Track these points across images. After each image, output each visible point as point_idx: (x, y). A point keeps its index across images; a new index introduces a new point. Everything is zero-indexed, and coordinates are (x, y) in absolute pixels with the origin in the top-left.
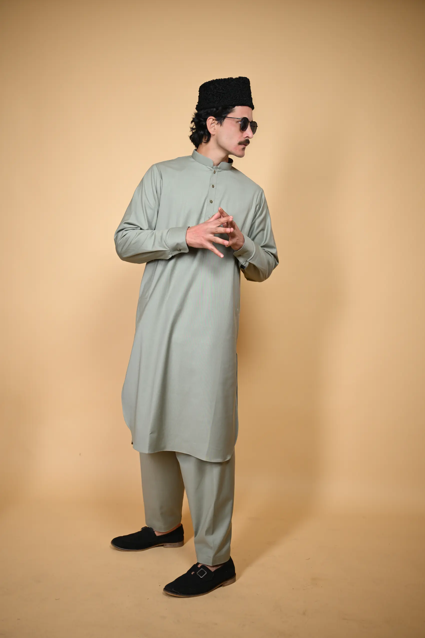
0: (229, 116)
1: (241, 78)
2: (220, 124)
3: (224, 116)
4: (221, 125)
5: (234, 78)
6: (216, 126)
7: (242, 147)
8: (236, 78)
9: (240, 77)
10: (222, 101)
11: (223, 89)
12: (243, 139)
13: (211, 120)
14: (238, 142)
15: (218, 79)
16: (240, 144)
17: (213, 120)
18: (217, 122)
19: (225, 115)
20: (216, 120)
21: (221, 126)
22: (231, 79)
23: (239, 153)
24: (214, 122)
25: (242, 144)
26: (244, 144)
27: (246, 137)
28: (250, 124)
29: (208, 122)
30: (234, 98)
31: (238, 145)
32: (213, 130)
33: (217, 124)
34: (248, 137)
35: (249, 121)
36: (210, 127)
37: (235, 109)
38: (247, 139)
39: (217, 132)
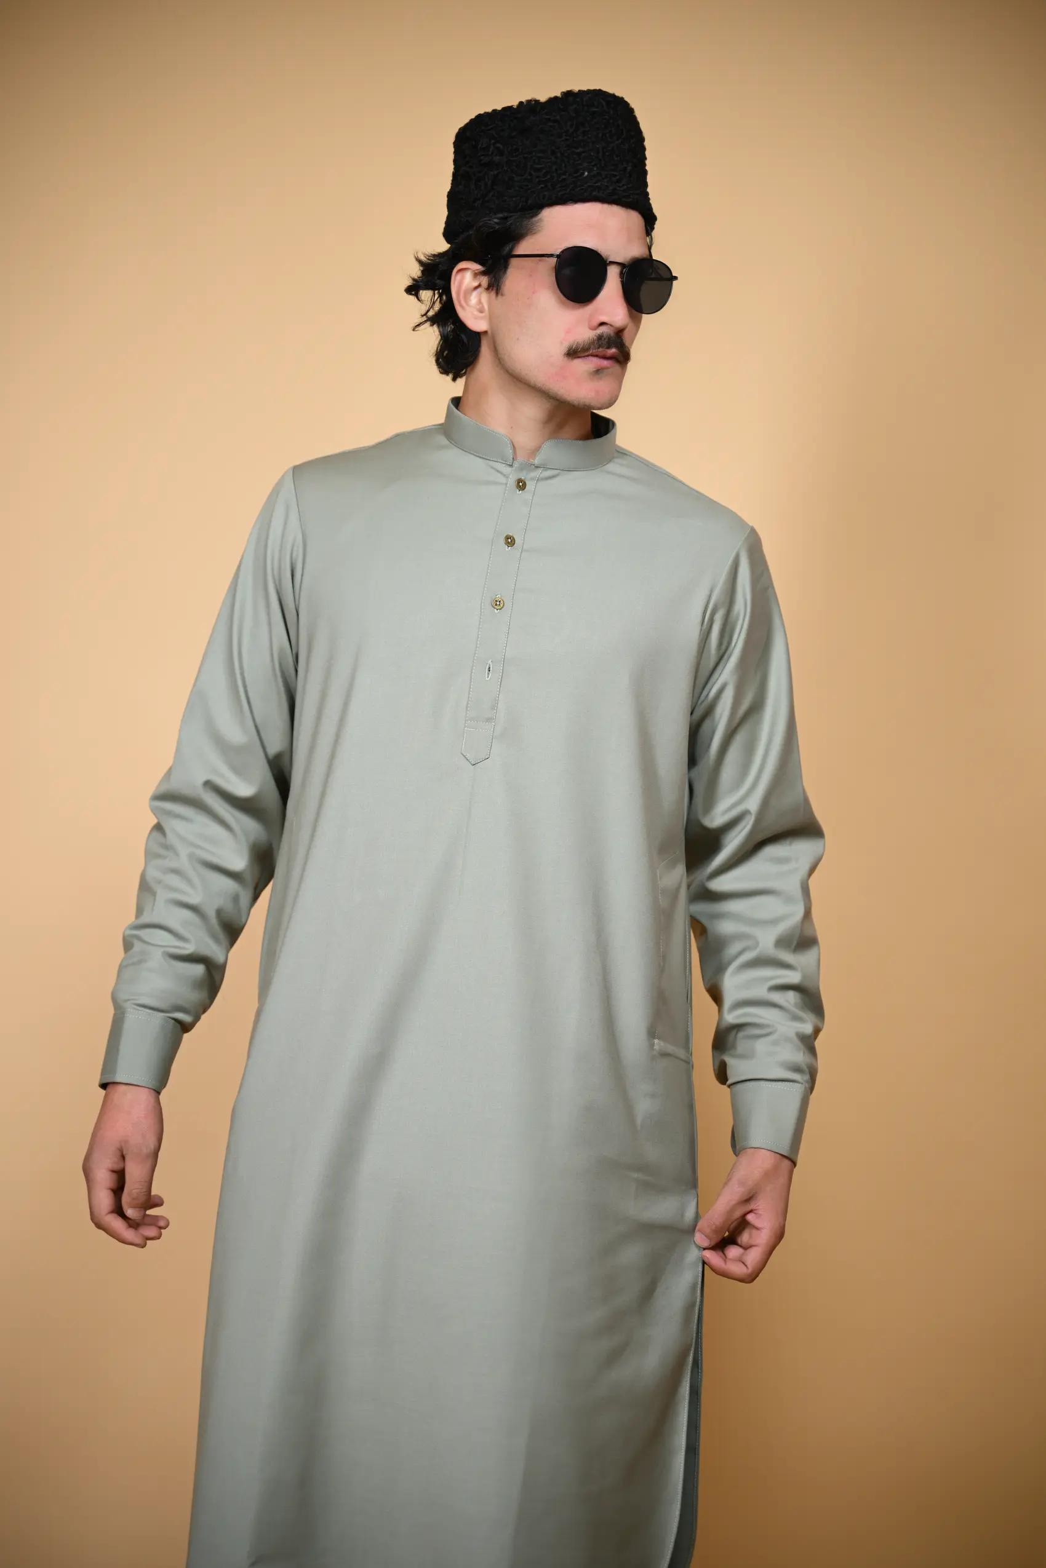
0: (523, 248)
2: (495, 290)
3: (504, 253)
4: (499, 290)
6: (485, 299)
7: (586, 365)
12: (585, 334)
13: (468, 275)
14: (564, 349)
17: (475, 274)
18: (485, 281)
19: (508, 248)
20: (484, 273)
24: (478, 284)
25: (588, 356)
26: (600, 354)
27: (602, 324)
28: (621, 274)
29: (456, 283)
30: (538, 177)
31: (566, 359)
32: (476, 313)
33: (488, 289)
34: (611, 325)
35: (612, 259)
36: (463, 302)
37: (541, 220)
38: (612, 334)
39: (491, 319)
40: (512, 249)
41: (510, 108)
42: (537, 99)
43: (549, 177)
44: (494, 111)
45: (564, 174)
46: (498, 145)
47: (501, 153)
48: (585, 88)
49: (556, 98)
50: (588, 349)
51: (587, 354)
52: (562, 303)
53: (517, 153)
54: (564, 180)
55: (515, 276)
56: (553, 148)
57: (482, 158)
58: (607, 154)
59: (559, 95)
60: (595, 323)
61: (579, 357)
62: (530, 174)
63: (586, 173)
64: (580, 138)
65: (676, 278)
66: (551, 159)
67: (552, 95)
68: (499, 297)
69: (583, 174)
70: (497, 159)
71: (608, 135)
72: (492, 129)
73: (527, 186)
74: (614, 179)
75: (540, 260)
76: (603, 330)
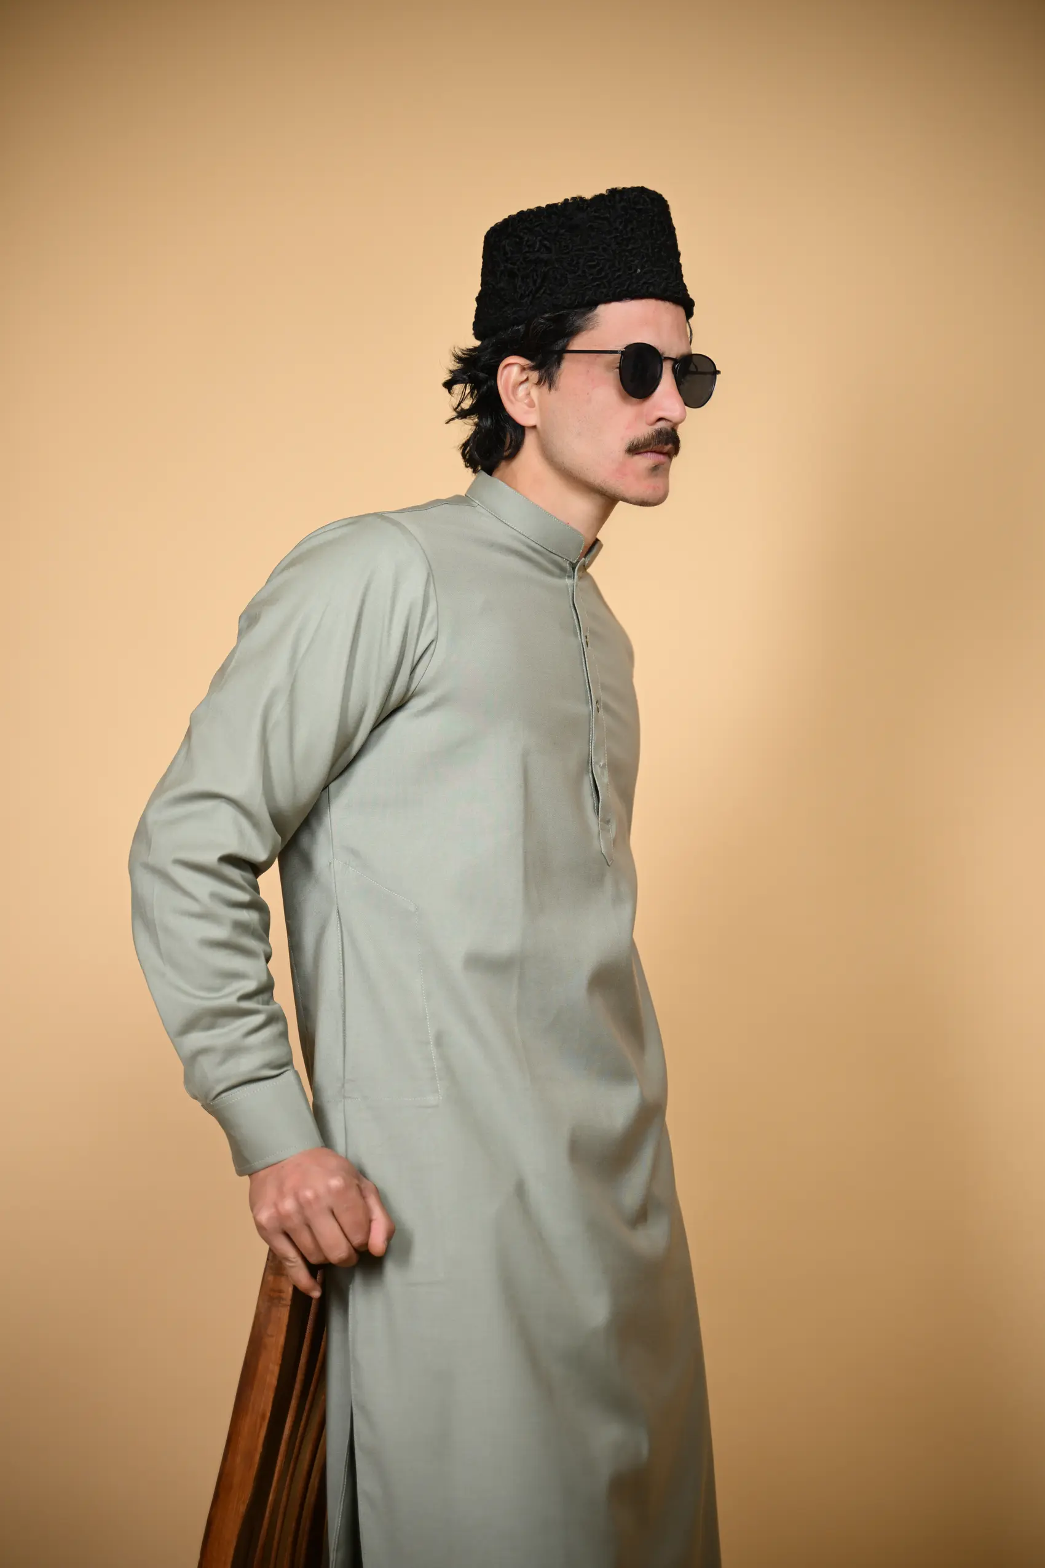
0: (577, 344)
1: (617, 197)
2: (547, 385)
3: (557, 348)
4: (551, 384)
5: (588, 196)
6: (535, 393)
7: (646, 461)
8: (599, 198)
9: (613, 192)
10: (544, 292)
11: (545, 246)
12: (643, 431)
13: (515, 370)
14: (625, 445)
15: (525, 209)
16: (634, 450)
17: (523, 369)
18: (535, 376)
19: (561, 343)
20: (533, 368)
21: (550, 388)
22: (576, 205)
23: (641, 488)
24: (527, 380)
25: (646, 452)
26: (658, 450)
27: (660, 419)
28: (674, 370)
29: (503, 378)
30: (591, 274)
31: (627, 455)
32: (526, 407)
33: (539, 383)
34: (668, 420)
35: (666, 355)
36: (512, 397)
37: (597, 316)
38: (669, 429)
39: (543, 412)
40: (567, 344)
41: (555, 205)
42: (583, 197)
43: (603, 274)
44: (539, 208)
45: (619, 270)
46: (546, 242)
47: (549, 250)
48: (629, 186)
49: (601, 195)
50: (649, 445)
51: (645, 450)
52: (624, 398)
53: (568, 250)
54: (619, 276)
55: (570, 370)
56: (605, 246)
57: (528, 254)
58: (656, 250)
59: (604, 192)
60: (654, 418)
61: (640, 453)
62: (584, 272)
63: (639, 270)
64: (629, 235)
65: (719, 372)
66: (603, 256)
67: (598, 193)
68: (553, 391)
69: (636, 271)
70: (545, 256)
71: (654, 232)
72: (537, 226)
73: (581, 283)
74: (664, 275)
75: (598, 356)
76: (661, 425)
